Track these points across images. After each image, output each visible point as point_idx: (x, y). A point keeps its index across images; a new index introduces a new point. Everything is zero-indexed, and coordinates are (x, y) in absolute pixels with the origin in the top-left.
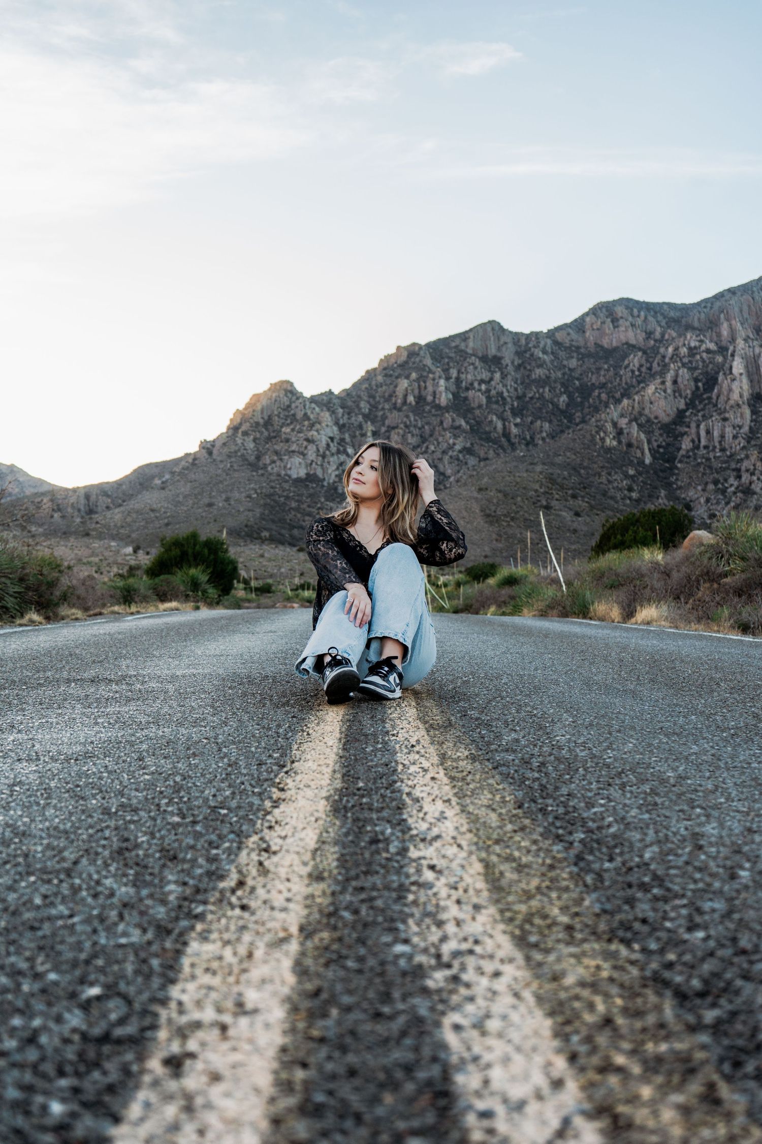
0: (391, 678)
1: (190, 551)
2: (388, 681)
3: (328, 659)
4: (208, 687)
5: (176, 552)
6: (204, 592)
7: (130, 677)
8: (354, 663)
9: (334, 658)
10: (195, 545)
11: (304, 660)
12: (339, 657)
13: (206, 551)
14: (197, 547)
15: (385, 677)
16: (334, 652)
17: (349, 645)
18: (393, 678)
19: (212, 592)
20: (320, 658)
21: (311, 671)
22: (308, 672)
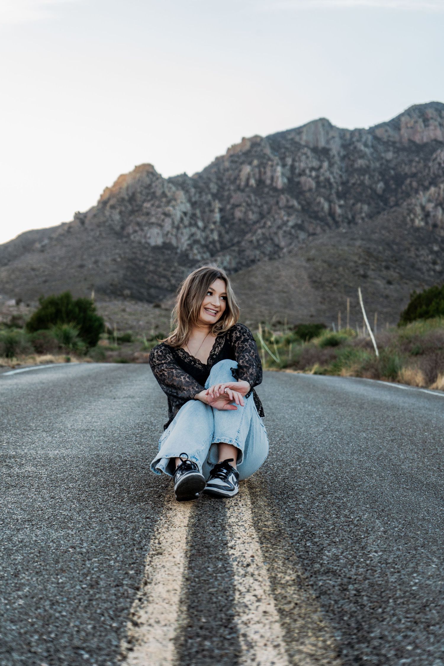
0: (230, 479)
1: (64, 309)
2: (228, 482)
3: (179, 463)
4: (76, 473)
5: (52, 310)
6: (75, 344)
7: (10, 458)
8: (200, 468)
9: (184, 463)
10: (68, 304)
11: (159, 461)
12: (188, 462)
13: (77, 310)
14: (70, 307)
15: (225, 479)
16: (184, 457)
17: (197, 450)
18: (232, 478)
19: (81, 345)
20: (172, 461)
21: (164, 471)
22: (162, 472)
